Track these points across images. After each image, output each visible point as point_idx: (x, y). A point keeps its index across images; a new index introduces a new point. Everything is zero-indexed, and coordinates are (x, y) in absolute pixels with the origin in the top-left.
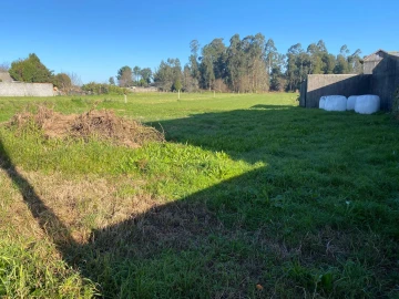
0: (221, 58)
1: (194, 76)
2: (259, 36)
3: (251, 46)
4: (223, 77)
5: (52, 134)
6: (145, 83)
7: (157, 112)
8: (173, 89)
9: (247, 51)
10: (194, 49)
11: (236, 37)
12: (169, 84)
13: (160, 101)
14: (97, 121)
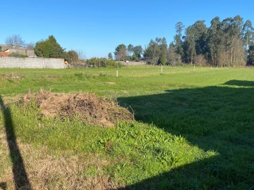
0: (202, 37)
1: (178, 52)
2: (238, 18)
3: (230, 26)
4: (204, 53)
5: (46, 113)
6: (136, 58)
7: (140, 86)
8: (159, 63)
9: (226, 31)
10: (179, 30)
11: (217, 19)
12: (156, 59)
13: (147, 74)
14: (82, 104)
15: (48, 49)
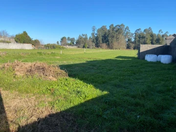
0: (105, 34)
1: (93, 41)
2: (122, 25)
3: (119, 29)
4: (106, 42)
5: (18, 73)
6: (72, 44)
8: (84, 47)
9: (117, 31)
10: (94, 30)
11: (112, 25)
12: (82, 45)
13: (77, 53)
14: (38, 68)
15: (23, 38)
